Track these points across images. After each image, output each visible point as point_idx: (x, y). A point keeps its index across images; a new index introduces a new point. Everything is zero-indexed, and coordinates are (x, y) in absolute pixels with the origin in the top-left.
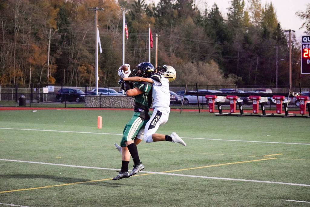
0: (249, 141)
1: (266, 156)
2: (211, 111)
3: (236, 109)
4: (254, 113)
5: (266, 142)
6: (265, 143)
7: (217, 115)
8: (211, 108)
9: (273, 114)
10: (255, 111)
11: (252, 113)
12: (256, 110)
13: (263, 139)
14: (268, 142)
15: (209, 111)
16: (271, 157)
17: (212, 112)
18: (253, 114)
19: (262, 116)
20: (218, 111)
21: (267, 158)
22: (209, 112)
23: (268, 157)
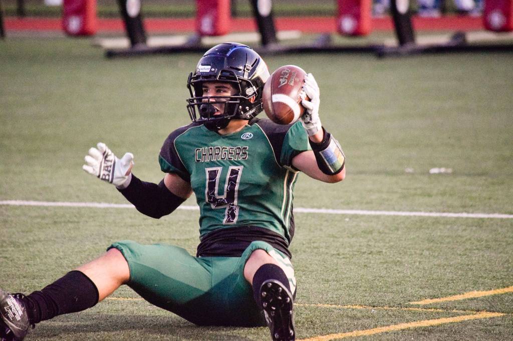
0: (323, 211)
1: (429, 301)
2: (74, 24)
3: (234, 14)
4: (341, 32)
5: (423, 214)
6: (422, 220)
7: (111, 54)
8: (74, 6)
9: (460, 36)
10: (348, 24)
11: (328, 38)
12: (357, 17)
13: (404, 197)
14: (434, 214)
15: (65, 29)
16: (466, 307)
17: (84, 33)
18: (339, 41)
19: (395, 54)
20: (119, 25)
21: (438, 316)
22: (61, 34)
23: (447, 310)
